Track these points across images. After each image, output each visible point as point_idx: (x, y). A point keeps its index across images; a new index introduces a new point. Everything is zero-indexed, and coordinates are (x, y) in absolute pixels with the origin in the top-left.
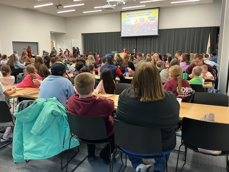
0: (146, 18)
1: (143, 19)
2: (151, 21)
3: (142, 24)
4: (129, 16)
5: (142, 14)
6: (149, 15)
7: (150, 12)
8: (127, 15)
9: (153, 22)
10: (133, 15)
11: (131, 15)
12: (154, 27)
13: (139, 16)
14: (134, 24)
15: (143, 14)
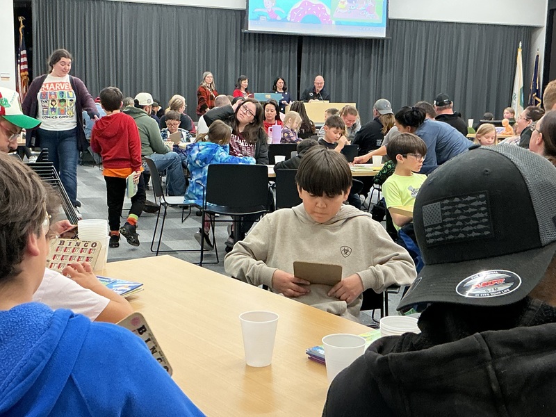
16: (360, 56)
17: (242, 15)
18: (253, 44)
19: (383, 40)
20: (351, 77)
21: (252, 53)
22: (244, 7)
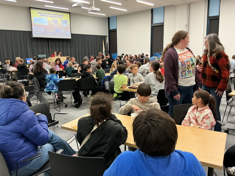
0: (59, 20)
1: (57, 21)
2: (64, 25)
3: (56, 26)
4: (41, 14)
5: (54, 16)
6: (61, 18)
7: (62, 16)
8: (38, 13)
9: (65, 26)
10: (46, 15)
11: (43, 14)
12: (68, 30)
13: (51, 16)
14: (47, 24)
15: (56, 16)
16: (65, 44)
17: (31, 33)
18: (34, 41)
19: (70, 39)
20: (63, 49)
21: (34, 43)
22: (31, 31)
